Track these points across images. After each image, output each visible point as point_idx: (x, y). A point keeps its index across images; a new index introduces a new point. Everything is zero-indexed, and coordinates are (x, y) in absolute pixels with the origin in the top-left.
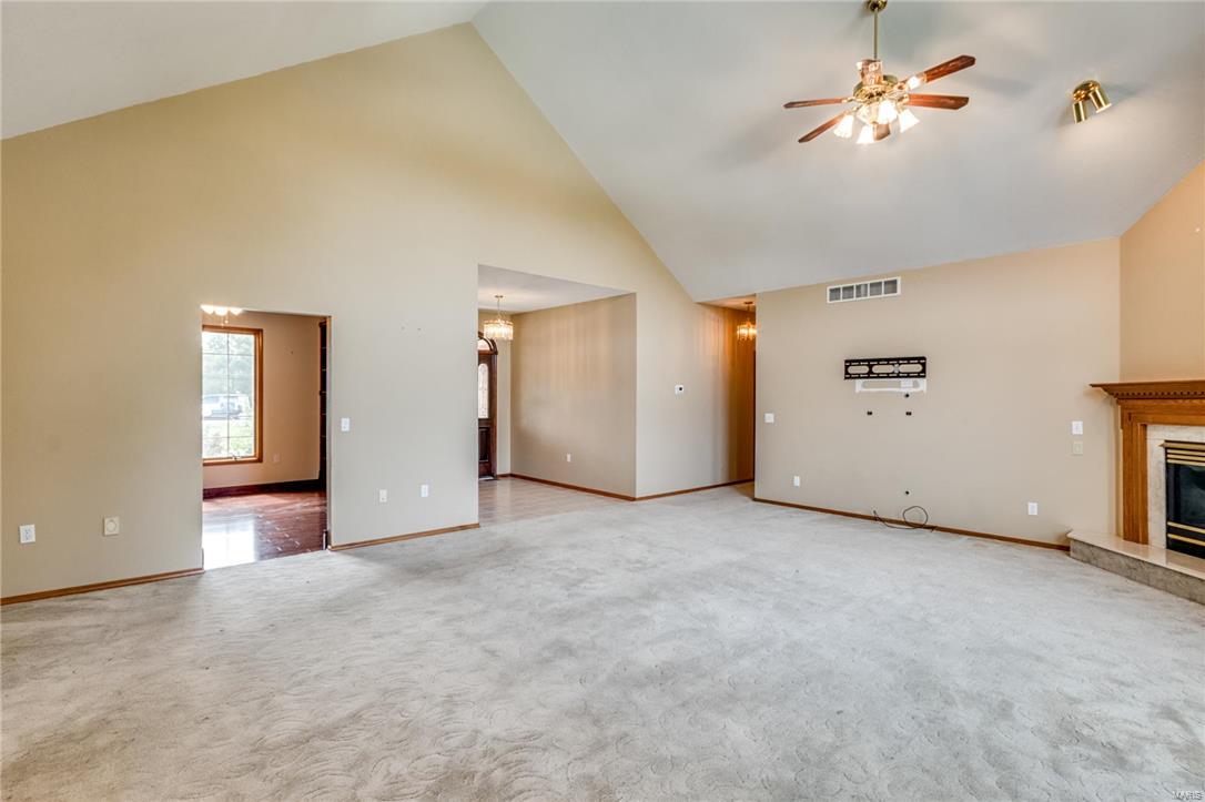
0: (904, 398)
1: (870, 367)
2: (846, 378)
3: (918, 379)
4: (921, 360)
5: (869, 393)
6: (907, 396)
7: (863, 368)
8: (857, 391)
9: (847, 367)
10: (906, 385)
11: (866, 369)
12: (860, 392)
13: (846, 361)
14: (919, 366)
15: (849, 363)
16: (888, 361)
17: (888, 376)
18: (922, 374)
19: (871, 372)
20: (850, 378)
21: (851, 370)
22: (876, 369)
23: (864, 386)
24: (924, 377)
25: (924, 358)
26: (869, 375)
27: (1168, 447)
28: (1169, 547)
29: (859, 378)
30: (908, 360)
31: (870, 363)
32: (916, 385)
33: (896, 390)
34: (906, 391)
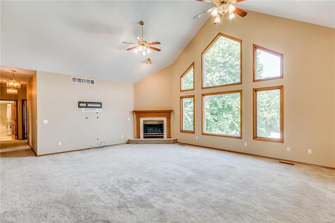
0: (96, 113)
1: (87, 104)
2: (79, 107)
3: (100, 109)
4: (100, 103)
5: (86, 112)
6: (97, 113)
7: (84, 104)
8: (83, 111)
9: (79, 104)
10: (97, 110)
11: (86, 105)
12: (84, 112)
13: (79, 102)
14: (100, 105)
15: (80, 103)
16: (92, 103)
17: (92, 107)
18: (101, 107)
19: (87, 106)
20: (80, 107)
21: (80, 105)
22: (88, 105)
23: (85, 110)
24: (101, 108)
25: (101, 103)
26: (87, 107)
27: (144, 121)
28: (144, 138)
29: (83, 107)
30: (97, 103)
31: (87, 103)
32: (99, 110)
33: (95, 111)
34: (97, 112)
